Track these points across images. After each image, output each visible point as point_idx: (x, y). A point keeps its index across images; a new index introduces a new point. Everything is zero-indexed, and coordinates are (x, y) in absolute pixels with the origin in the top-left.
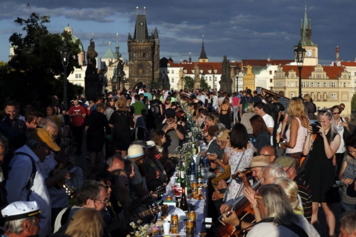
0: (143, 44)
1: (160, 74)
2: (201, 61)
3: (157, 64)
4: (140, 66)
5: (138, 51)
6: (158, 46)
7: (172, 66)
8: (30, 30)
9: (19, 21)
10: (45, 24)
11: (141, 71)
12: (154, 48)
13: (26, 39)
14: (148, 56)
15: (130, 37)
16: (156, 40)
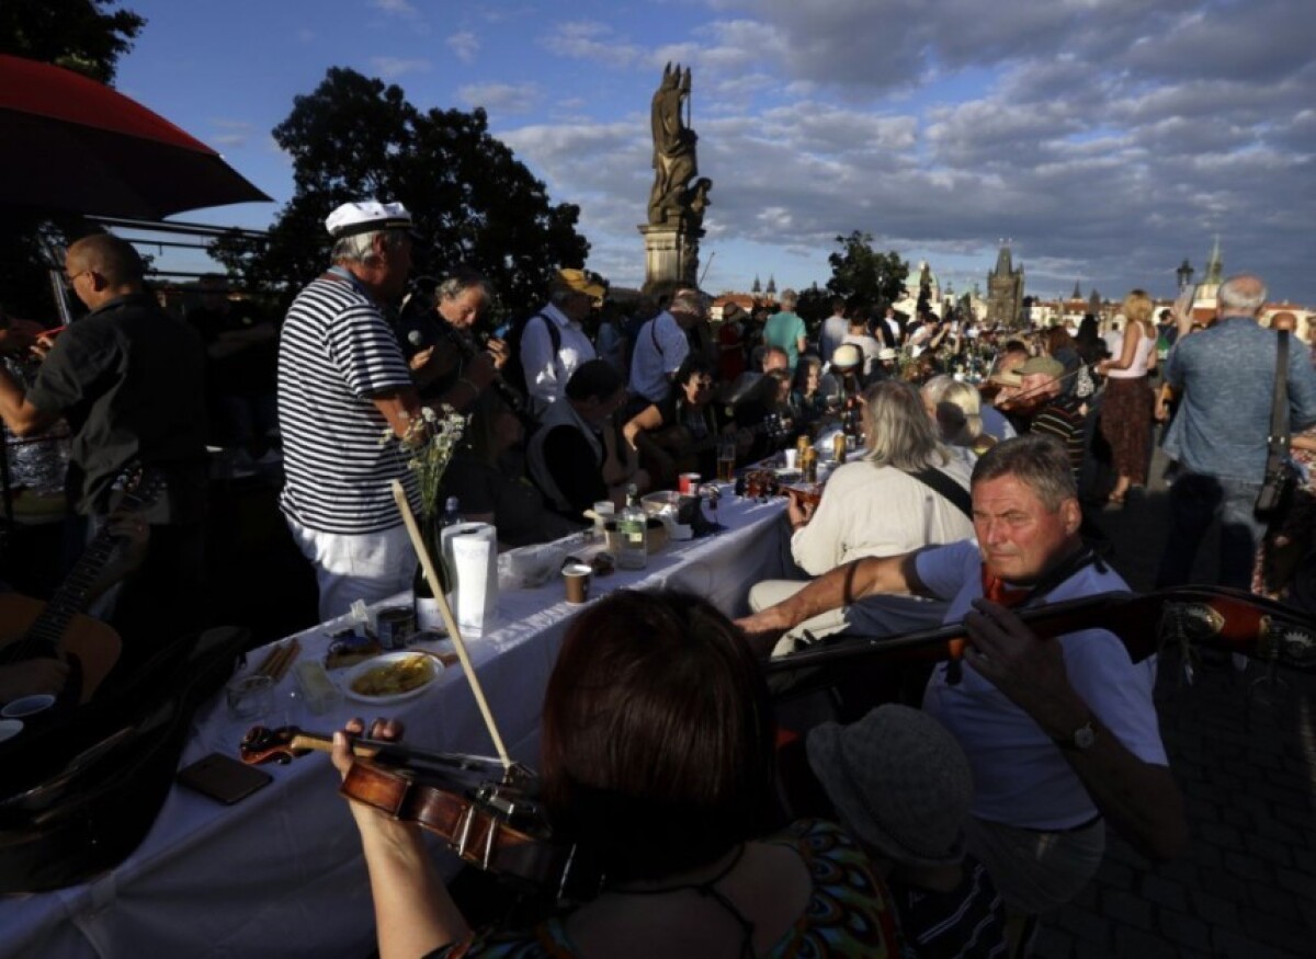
0: (1005, 280)
1: (1021, 314)
2: (1074, 301)
3: (1020, 302)
4: (1000, 305)
5: (999, 288)
6: (1023, 283)
7: (1038, 305)
8: (852, 250)
9: (840, 239)
10: (869, 244)
11: (1000, 310)
12: (1017, 285)
13: (848, 259)
14: (1010, 293)
15: (990, 274)
16: (1021, 276)
